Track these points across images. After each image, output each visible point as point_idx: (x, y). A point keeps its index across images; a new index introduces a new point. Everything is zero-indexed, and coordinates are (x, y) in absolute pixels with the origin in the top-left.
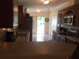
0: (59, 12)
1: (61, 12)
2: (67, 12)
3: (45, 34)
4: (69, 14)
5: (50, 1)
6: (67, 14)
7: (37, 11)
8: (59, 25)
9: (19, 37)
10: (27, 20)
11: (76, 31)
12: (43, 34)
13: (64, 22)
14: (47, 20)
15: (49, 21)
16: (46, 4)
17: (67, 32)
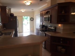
0: (41, 12)
1: (42, 12)
2: (46, 12)
3: (30, 32)
4: (47, 14)
5: (31, 3)
6: (46, 14)
7: (21, 11)
8: (41, 23)
9: (4, 35)
10: (12, 19)
11: (53, 27)
12: (29, 32)
13: (44, 21)
14: (32, 19)
15: (34, 20)
16: (28, 5)
17: (48, 29)
